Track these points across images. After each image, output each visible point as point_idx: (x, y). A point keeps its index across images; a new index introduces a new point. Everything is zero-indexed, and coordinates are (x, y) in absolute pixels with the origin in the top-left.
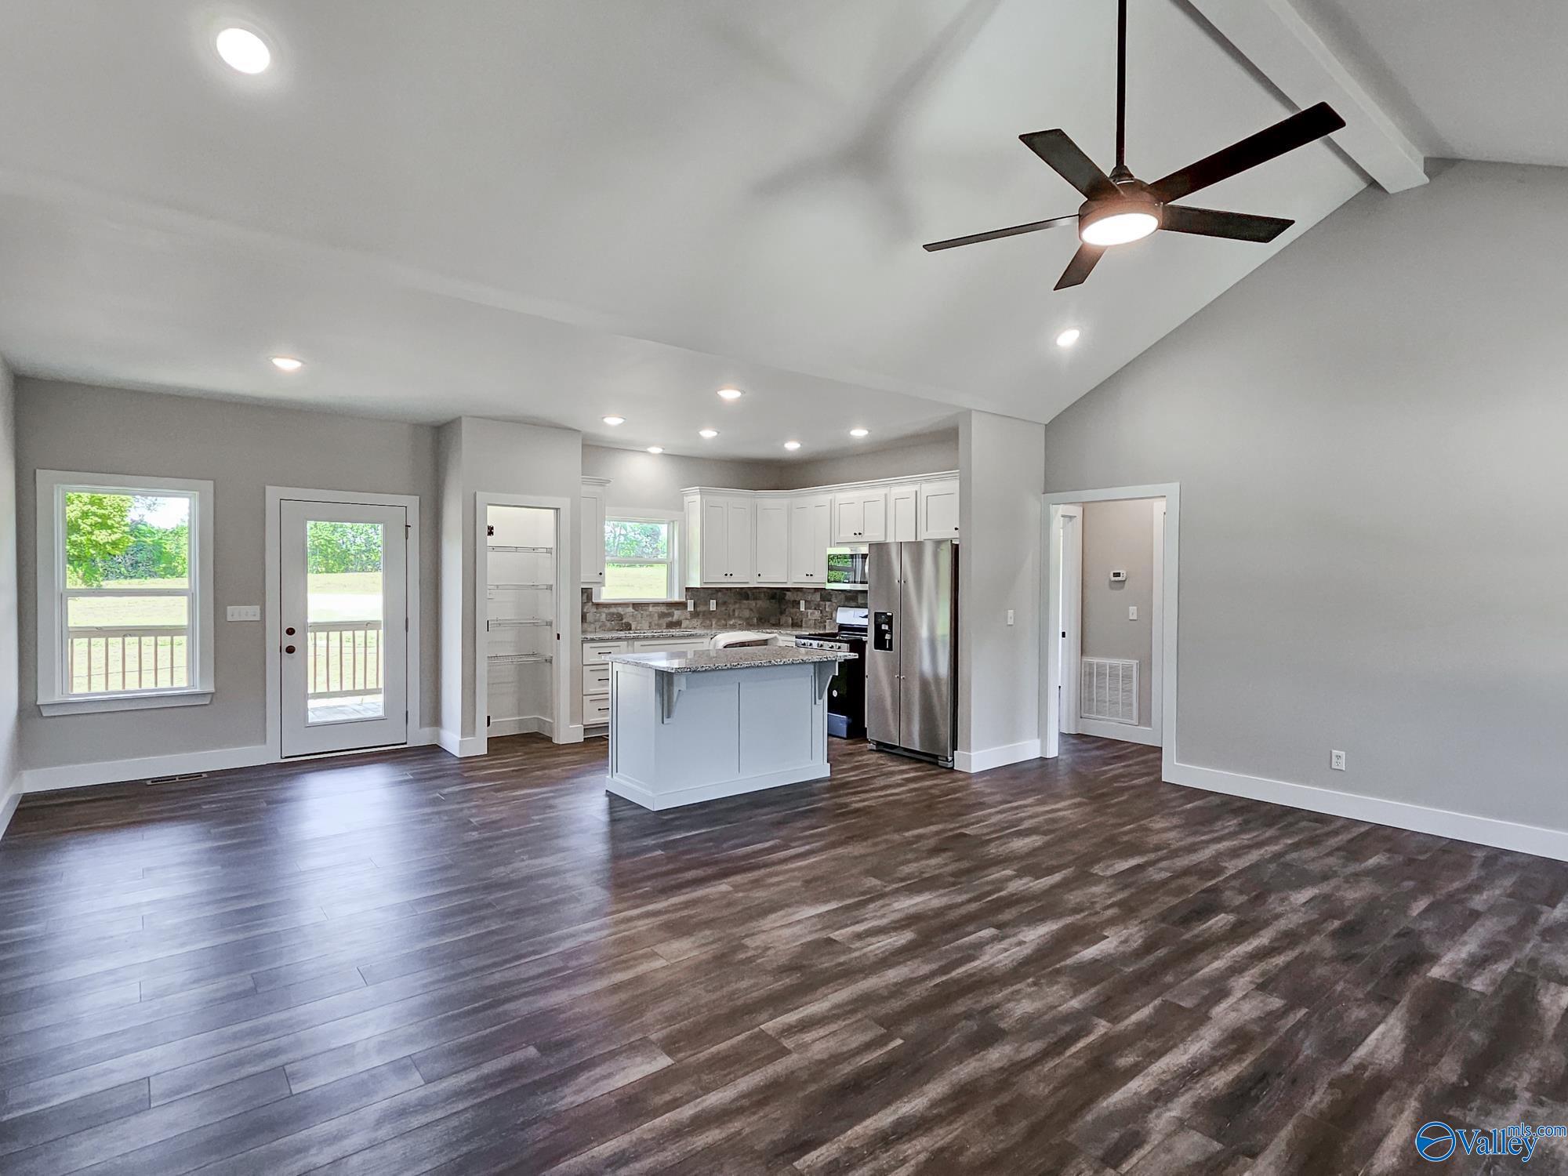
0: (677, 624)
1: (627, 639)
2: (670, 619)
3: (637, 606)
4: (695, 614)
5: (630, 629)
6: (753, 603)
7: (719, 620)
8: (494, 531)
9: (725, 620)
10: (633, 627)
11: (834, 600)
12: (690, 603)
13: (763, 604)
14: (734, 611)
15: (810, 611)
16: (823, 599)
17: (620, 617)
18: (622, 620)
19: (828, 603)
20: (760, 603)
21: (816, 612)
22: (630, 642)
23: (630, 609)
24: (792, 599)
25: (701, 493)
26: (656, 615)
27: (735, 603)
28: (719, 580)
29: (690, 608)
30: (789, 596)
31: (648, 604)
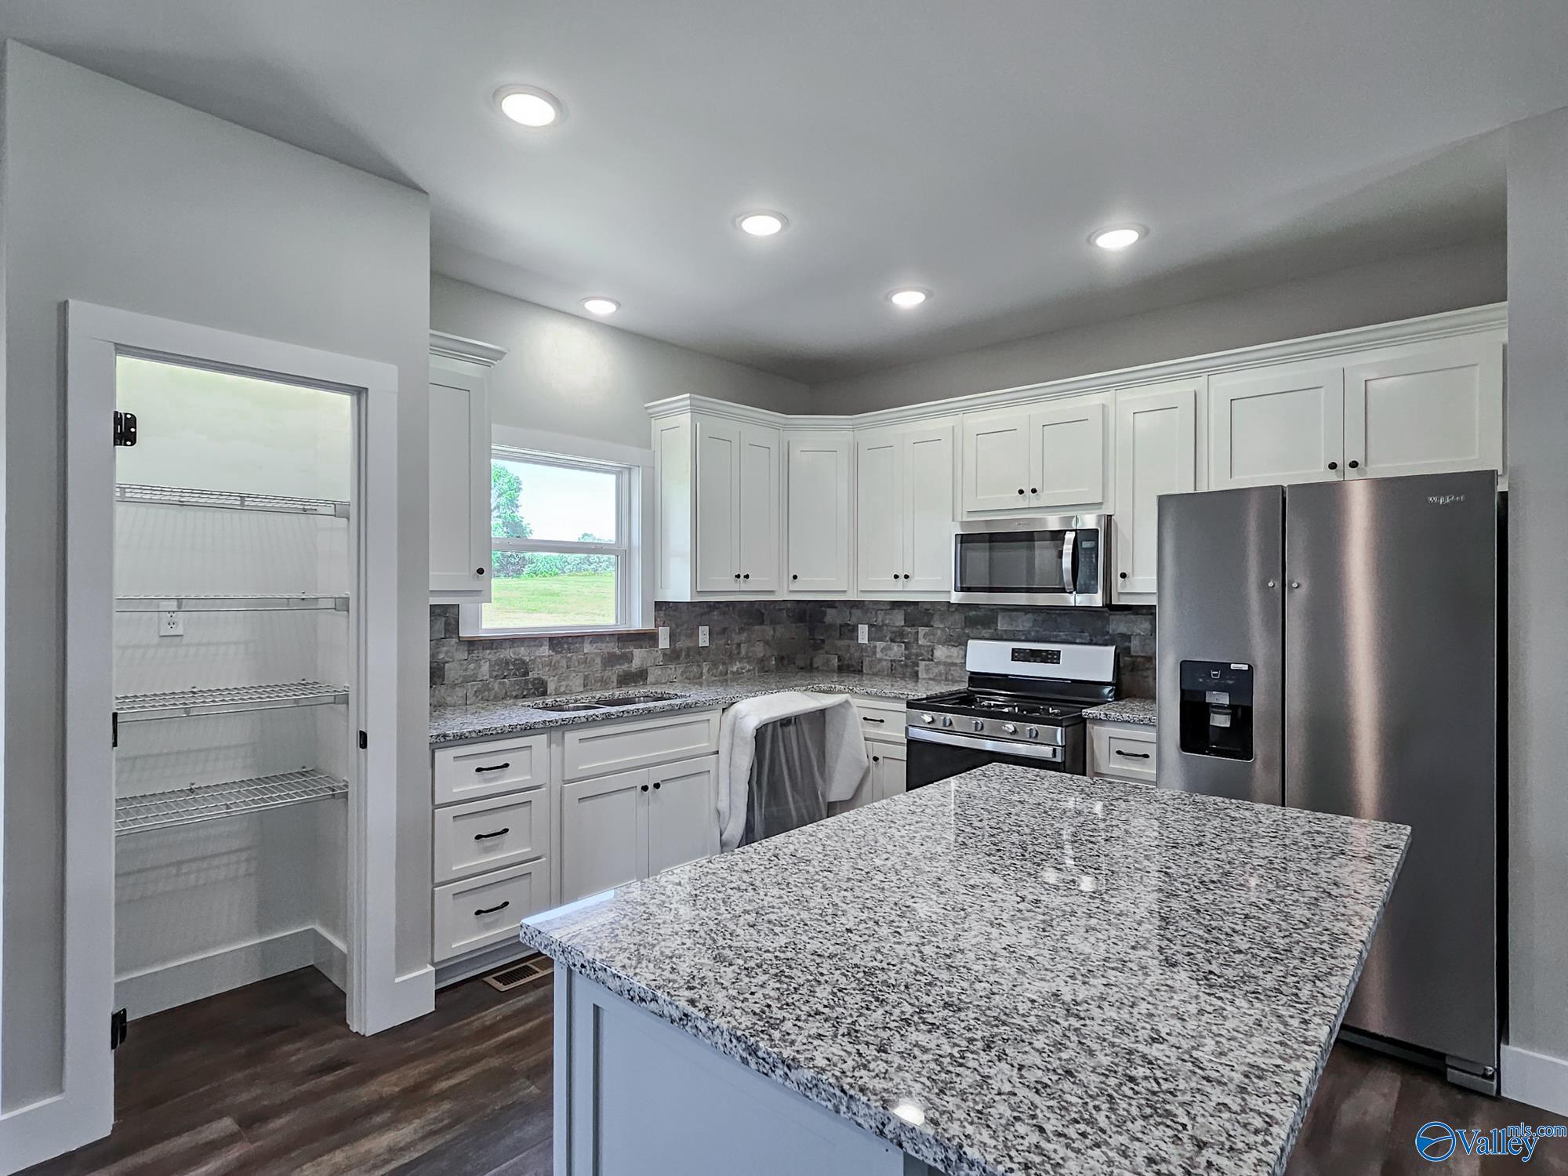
0: (640, 676)
1: (546, 728)
2: (625, 667)
3: (559, 642)
4: (672, 656)
5: (544, 693)
6: (768, 631)
7: (715, 665)
8: (141, 430)
9: (724, 663)
10: (551, 688)
11: (937, 624)
12: (664, 634)
13: (784, 631)
14: (739, 645)
15: (880, 645)
16: (910, 621)
17: (523, 668)
18: (526, 674)
19: (922, 631)
20: (780, 629)
21: (895, 647)
22: (556, 735)
23: (545, 650)
24: (839, 622)
25: (695, 410)
26: (598, 660)
27: (742, 630)
28: (724, 588)
29: (664, 643)
30: (831, 616)
31: (580, 638)
